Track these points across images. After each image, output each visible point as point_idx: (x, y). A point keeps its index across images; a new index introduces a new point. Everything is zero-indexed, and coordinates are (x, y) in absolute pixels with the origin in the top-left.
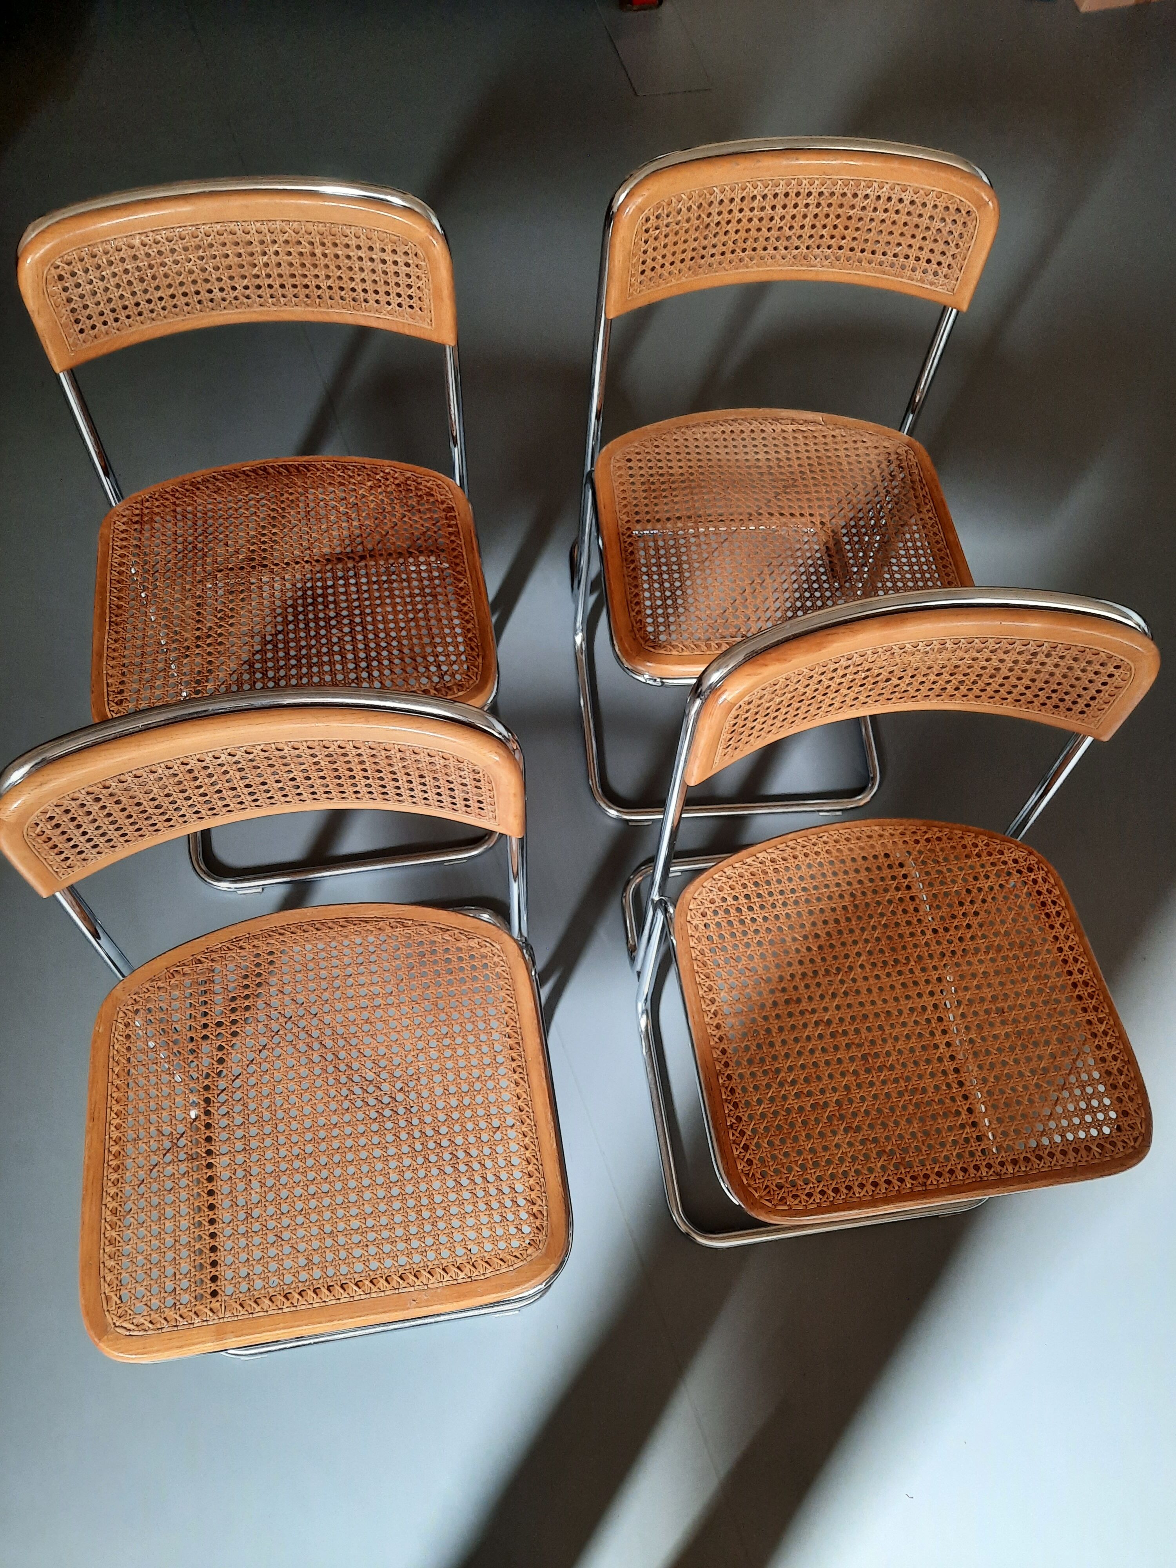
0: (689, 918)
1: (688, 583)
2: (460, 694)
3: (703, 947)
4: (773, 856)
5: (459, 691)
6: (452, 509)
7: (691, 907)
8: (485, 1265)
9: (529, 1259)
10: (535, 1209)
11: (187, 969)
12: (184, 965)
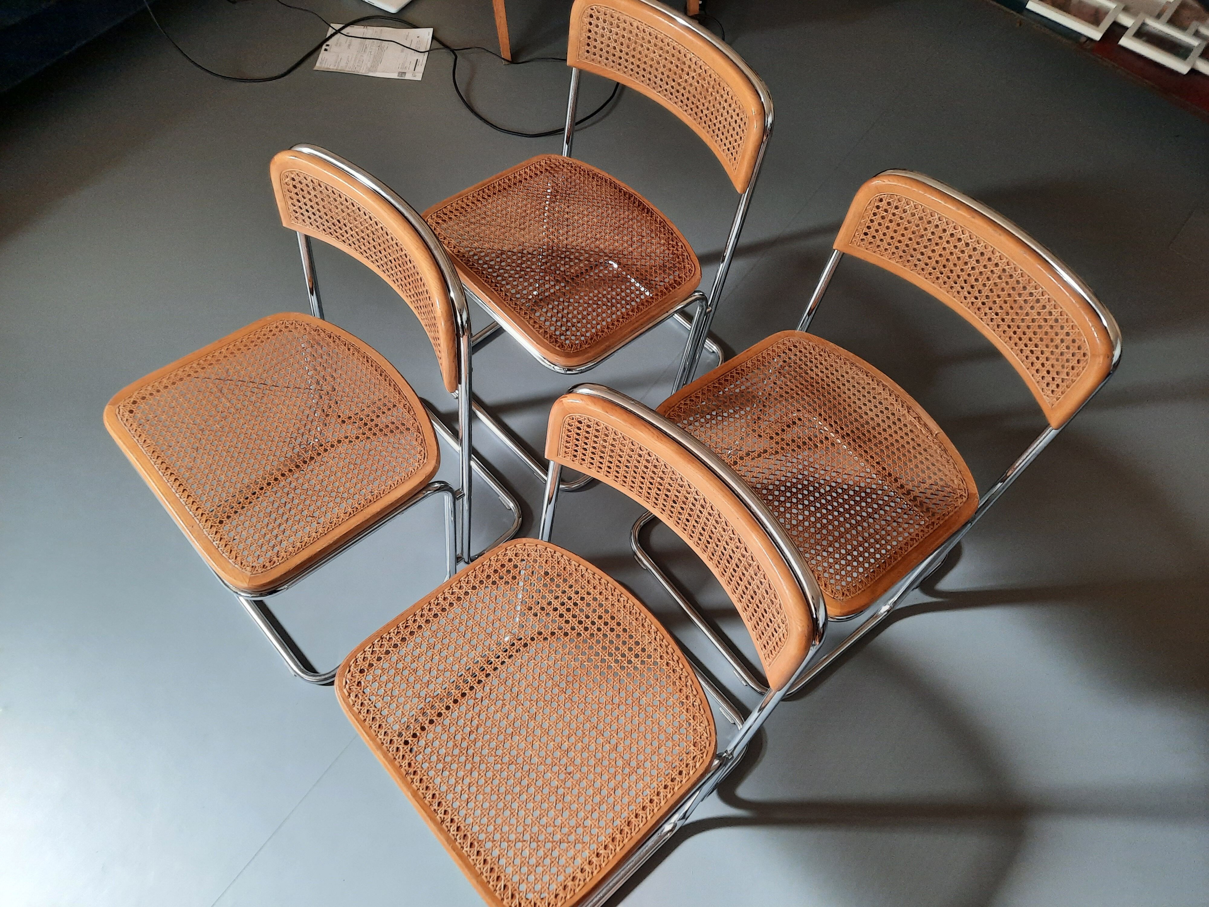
0: (509, 548)
1: (731, 420)
2: (557, 348)
3: (494, 565)
4: (586, 574)
5: (559, 347)
6: (680, 284)
7: (517, 546)
8: (229, 551)
9: (243, 570)
10: (275, 559)
11: (322, 334)
12: (324, 332)
